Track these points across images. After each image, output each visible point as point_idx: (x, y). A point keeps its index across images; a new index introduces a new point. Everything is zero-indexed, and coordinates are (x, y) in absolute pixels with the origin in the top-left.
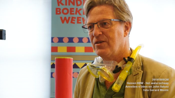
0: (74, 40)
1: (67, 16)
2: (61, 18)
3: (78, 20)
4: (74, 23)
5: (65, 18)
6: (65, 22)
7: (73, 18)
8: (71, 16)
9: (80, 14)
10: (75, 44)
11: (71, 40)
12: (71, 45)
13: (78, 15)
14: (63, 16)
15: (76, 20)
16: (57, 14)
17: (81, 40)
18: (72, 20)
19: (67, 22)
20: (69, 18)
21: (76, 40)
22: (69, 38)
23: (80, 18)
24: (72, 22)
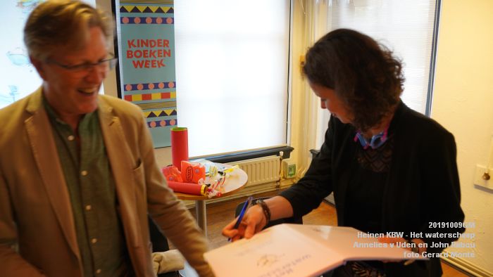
0: (149, 86)
1: (141, 59)
2: (134, 62)
3: (153, 64)
4: (148, 67)
5: (138, 62)
6: (138, 67)
7: (147, 61)
8: (145, 59)
9: (155, 57)
10: (151, 91)
11: (146, 87)
12: (146, 92)
13: (152, 58)
14: (135, 59)
15: (150, 63)
16: (128, 57)
17: (156, 86)
18: (146, 64)
19: (141, 67)
20: (143, 62)
21: (151, 86)
22: (144, 84)
23: (155, 61)
24: (146, 66)
